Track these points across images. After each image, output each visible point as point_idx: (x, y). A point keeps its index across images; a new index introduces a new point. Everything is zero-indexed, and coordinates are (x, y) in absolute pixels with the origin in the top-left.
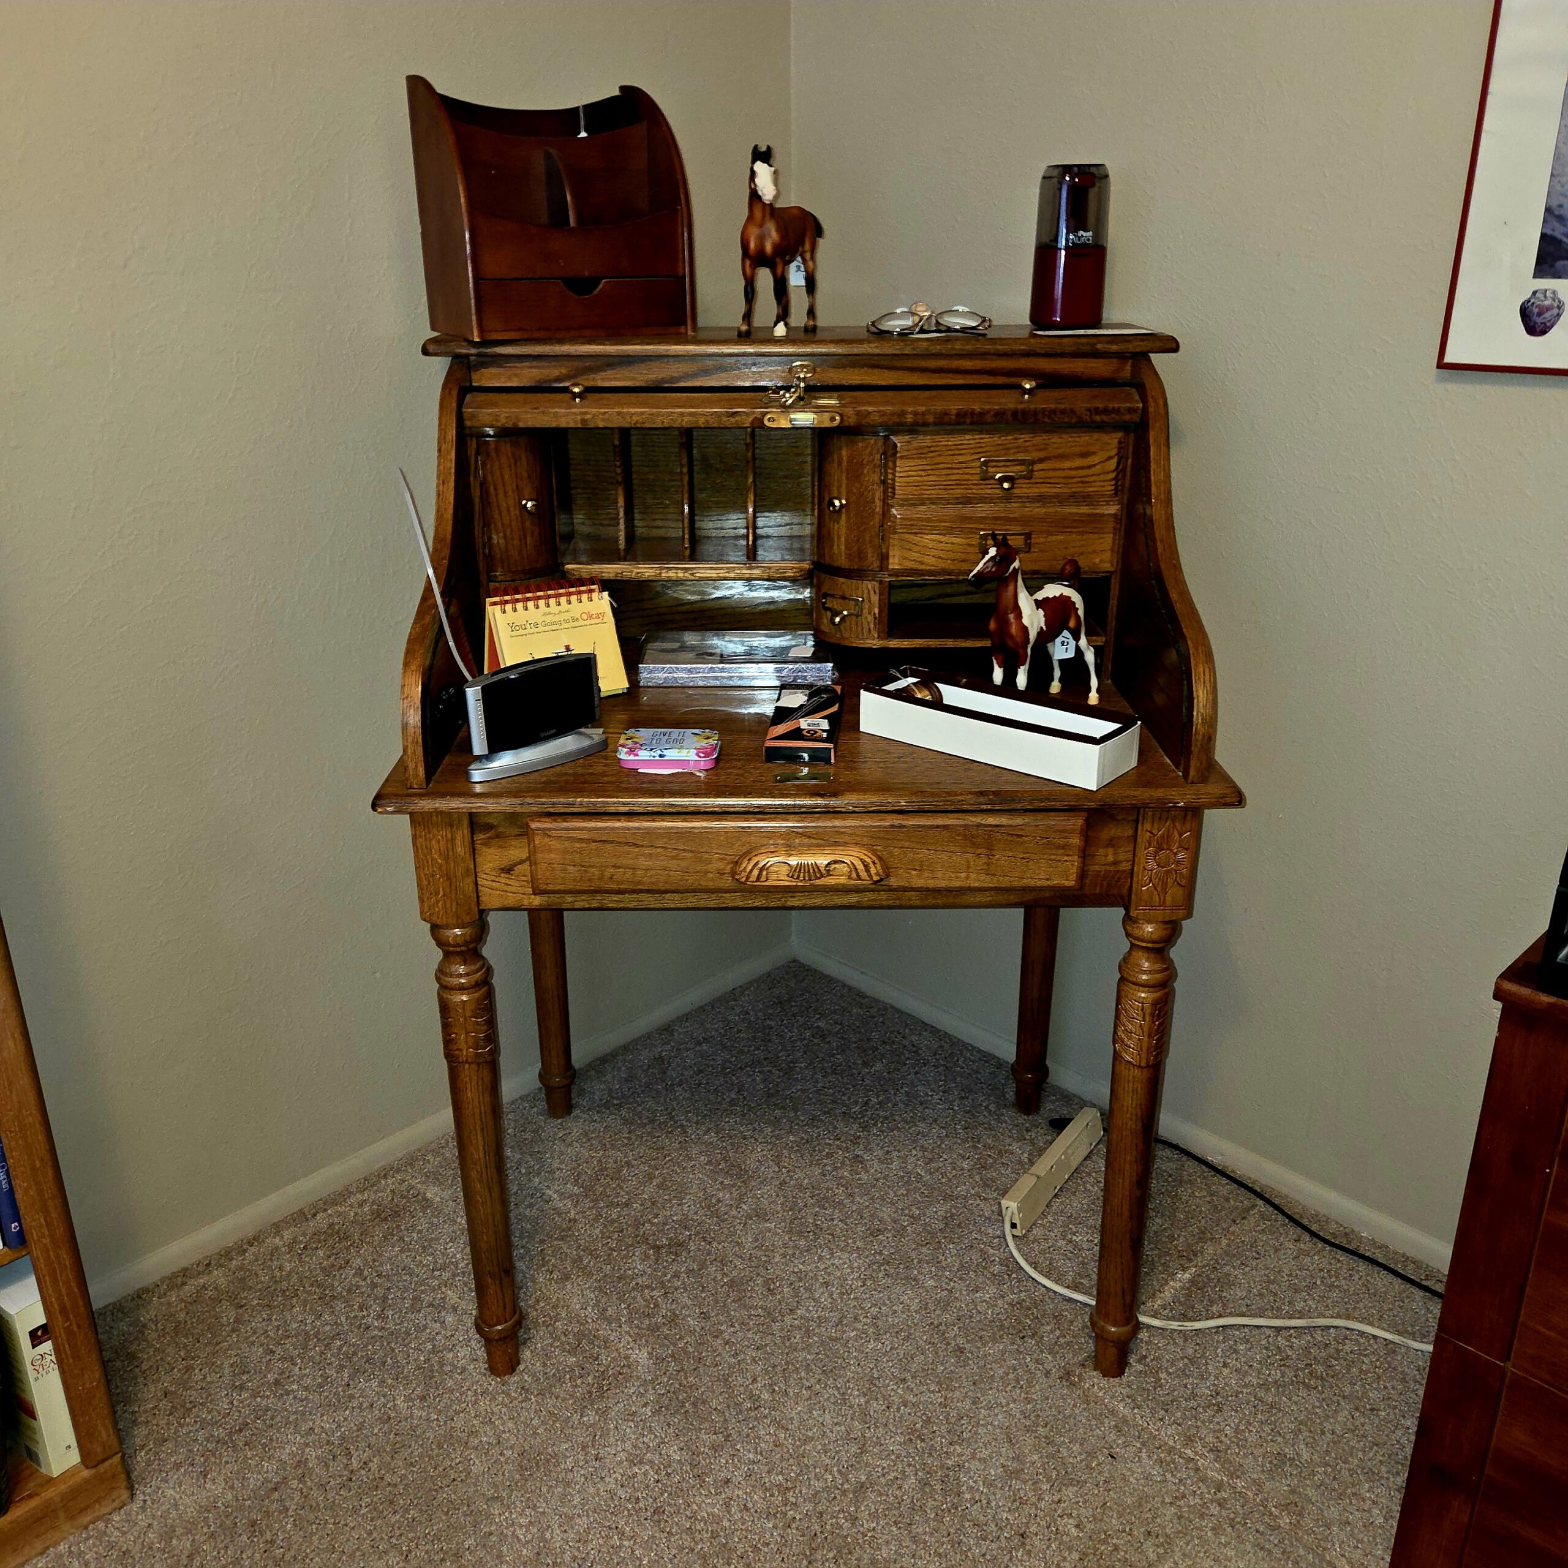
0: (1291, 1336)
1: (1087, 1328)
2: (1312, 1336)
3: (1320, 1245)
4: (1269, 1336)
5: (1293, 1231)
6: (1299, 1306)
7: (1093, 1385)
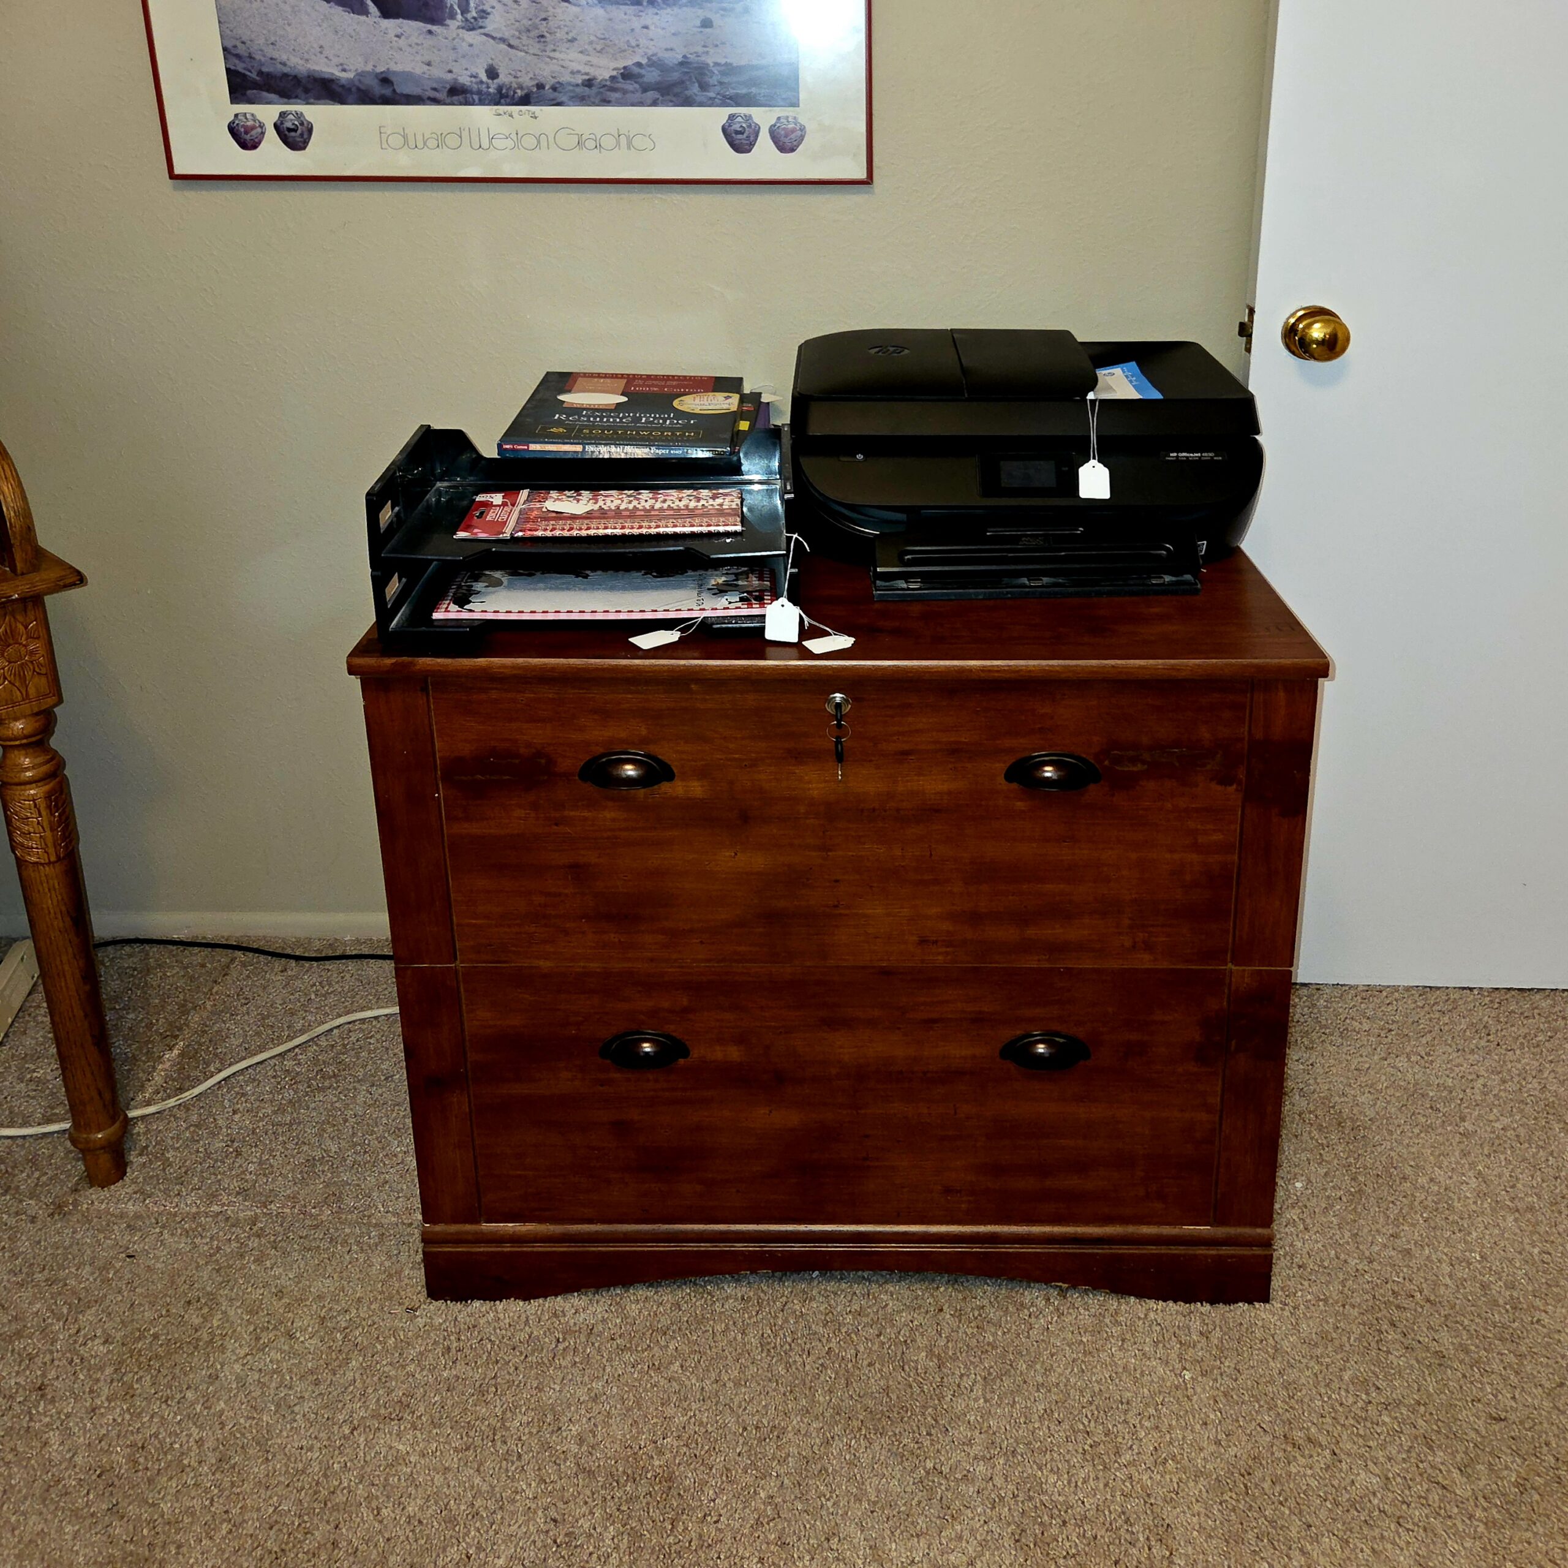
0: (296, 1054)
1: (71, 1152)
2: (317, 1045)
3: (307, 965)
4: (275, 1065)
5: (278, 964)
6: (298, 1026)
7: (93, 1202)
